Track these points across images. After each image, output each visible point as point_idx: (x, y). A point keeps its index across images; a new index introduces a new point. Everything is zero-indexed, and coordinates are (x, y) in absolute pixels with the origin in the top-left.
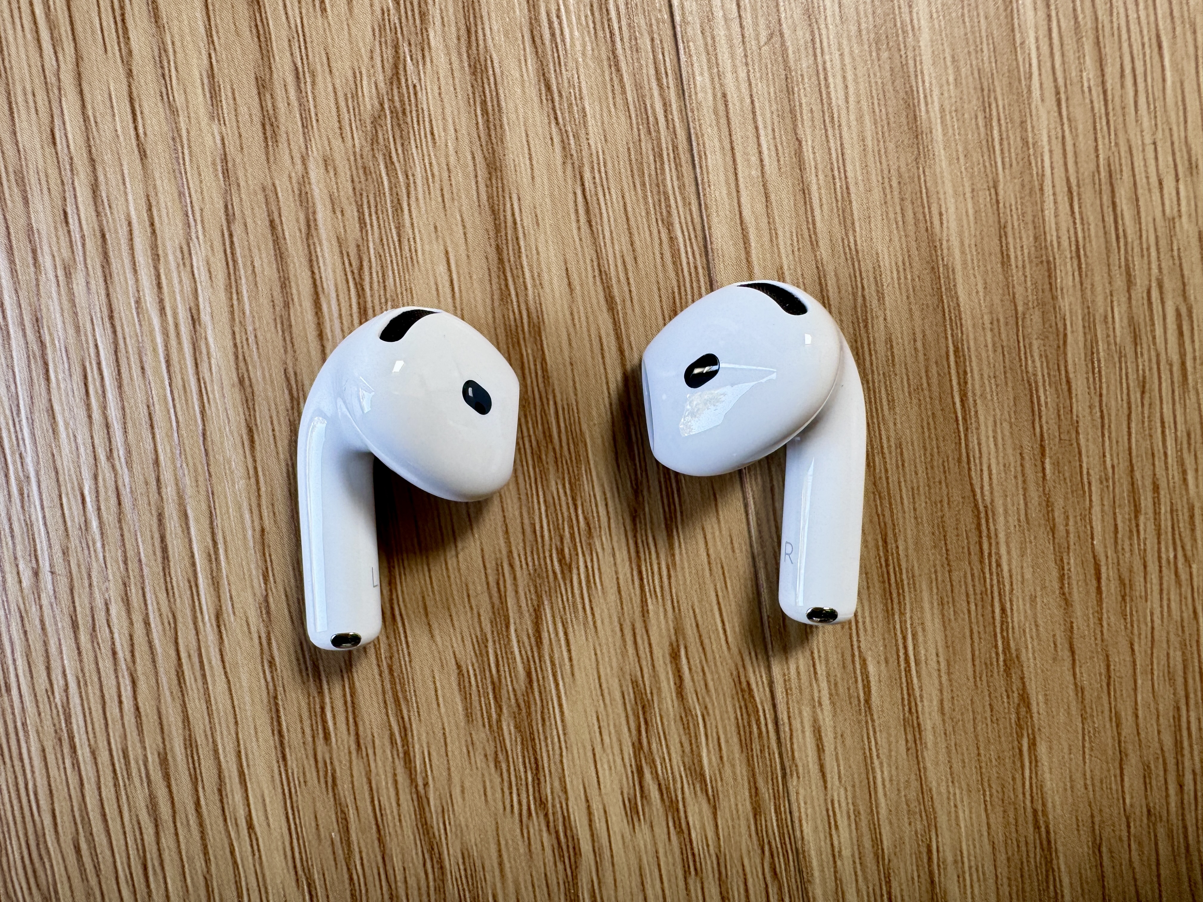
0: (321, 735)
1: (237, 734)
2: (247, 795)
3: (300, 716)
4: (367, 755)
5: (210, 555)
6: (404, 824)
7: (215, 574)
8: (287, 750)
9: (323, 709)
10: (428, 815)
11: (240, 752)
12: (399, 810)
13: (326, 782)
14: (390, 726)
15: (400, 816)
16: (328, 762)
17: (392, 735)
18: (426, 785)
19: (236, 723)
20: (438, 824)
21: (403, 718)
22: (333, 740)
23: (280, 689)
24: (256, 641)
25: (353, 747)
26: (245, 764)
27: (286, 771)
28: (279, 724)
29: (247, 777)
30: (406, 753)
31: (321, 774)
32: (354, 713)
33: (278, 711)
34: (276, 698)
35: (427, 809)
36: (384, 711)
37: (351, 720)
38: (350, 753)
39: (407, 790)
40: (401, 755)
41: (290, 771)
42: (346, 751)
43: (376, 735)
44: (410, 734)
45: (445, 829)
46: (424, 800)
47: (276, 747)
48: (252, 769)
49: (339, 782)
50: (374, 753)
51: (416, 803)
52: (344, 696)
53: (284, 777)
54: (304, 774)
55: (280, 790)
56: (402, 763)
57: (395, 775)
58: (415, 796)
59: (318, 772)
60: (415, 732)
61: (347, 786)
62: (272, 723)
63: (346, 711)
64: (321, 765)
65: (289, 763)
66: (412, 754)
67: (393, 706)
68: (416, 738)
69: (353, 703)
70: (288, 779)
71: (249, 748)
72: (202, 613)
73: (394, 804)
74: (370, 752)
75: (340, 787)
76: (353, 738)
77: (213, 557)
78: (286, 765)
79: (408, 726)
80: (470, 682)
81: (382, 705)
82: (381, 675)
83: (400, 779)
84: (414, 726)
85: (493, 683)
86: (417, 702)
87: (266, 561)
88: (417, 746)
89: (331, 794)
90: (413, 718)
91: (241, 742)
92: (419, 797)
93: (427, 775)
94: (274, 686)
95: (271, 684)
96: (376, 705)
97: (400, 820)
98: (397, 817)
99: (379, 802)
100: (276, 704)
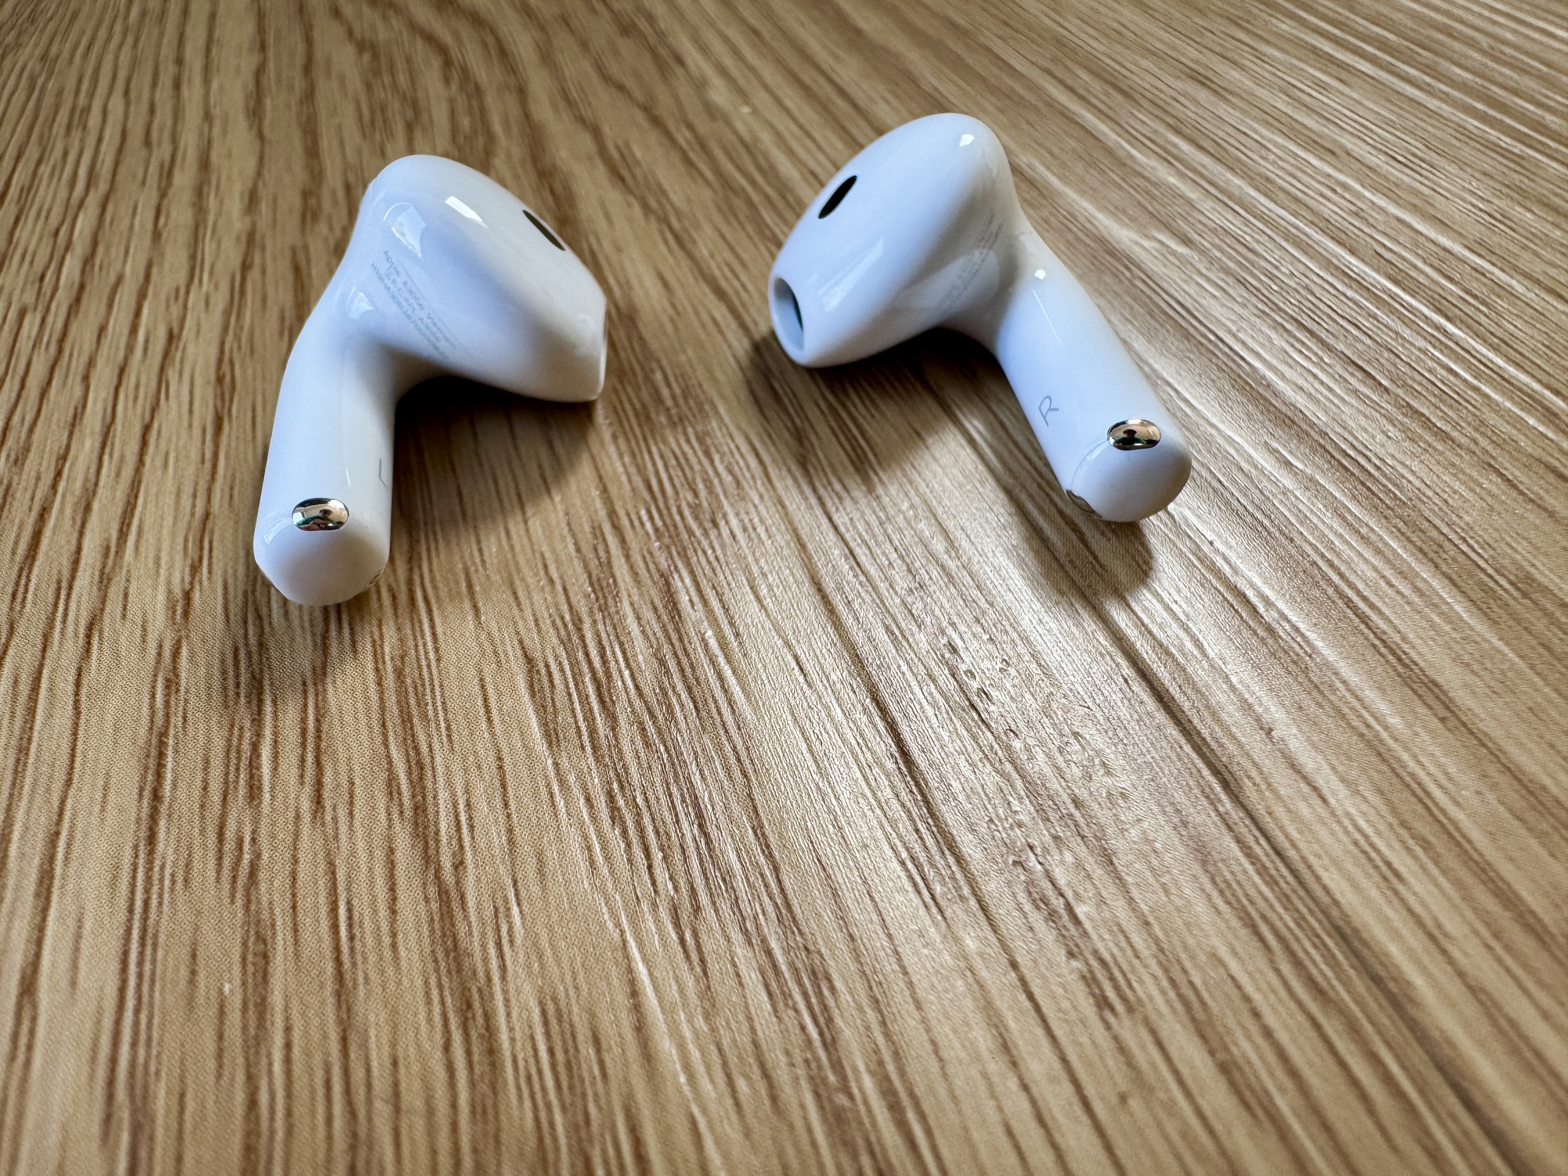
0: (242, 790)
1: (63, 802)
2: (44, 920)
3: (207, 762)
4: (335, 819)
5: (108, 548)
6: (403, 953)
7: (107, 570)
8: (162, 823)
9: (255, 747)
10: (461, 928)
11: (57, 834)
12: (393, 923)
13: (234, 879)
14: (390, 763)
15: (394, 935)
16: (247, 839)
17: (391, 781)
18: (459, 865)
19: (69, 782)
20: (484, 947)
21: (416, 749)
22: (267, 796)
23: (176, 720)
24: (152, 651)
25: (306, 805)
26: (60, 856)
27: (150, 862)
28: (159, 775)
29: (57, 882)
30: (419, 809)
31: (227, 862)
32: (318, 748)
33: (161, 755)
34: (163, 734)
35: (458, 915)
36: (379, 739)
37: (310, 758)
38: (298, 817)
39: (417, 882)
40: (408, 813)
41: (157, 863)
42: (291, 815)
43: (357, 781)
44: (429, 774)
45: (501, 955)
46: (453, 894)
47: (138, 820)
48: (74, 865)
49: (262, 875)
50: (351, 814)
51: (435, 906)
52: (304, 720)
53: (140, 875)
54: (188, 865)
55: (122, 903)
56: (409, 828)
57: (391, 851)
58: (432, 890)
59: (220, 859)
60: (440, 770)
61: (281, 882)
62: (143, 778)
63: (304, 745)
64: (229, 846)
65: (160, 847)
66: (431, 810)
67: (399, 729)
68: (441, 780)
69: (318, 730)
70: (148, 878)
71: (80, 826)
72: (64, 621)
73: (383, 912)
74: (342, 813)
75: (263, 887)
76: (308, 790)
77: (113, 549)
78: (151, 853)
79: (427, 760)
80: (551, 681)
81: (377, 729)
82: (379, 684)
83: (400, 856)
84: (438, 760)
85: (595, 679)
86: (446, 720)
87: (201, 549)
88: (443, 796)
89: (239, 901)
90: (436, 746)
91: (67, 815)
92: (443, 893)
93: (461, 847)
94: (167, 716)
95: (160, 714)
96: (364, 731)
97: (394, 946)
98: (387, 940)
99: (350, 910)
100: (162, 744)
